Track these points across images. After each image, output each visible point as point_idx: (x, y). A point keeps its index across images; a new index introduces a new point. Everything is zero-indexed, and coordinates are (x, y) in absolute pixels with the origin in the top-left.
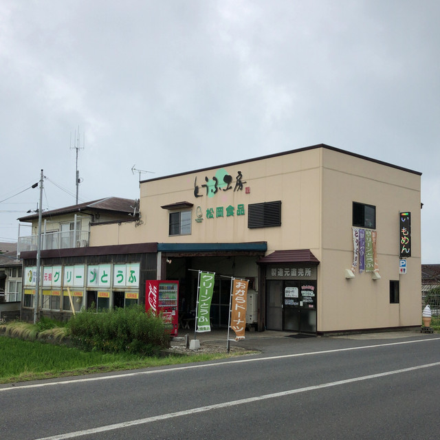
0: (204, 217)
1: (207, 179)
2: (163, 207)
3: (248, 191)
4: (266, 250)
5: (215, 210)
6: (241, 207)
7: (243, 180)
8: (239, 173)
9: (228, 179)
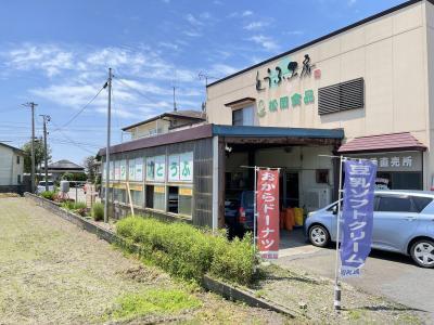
0: (267, 110)
1: (269, 71)
2: (226, 105)
3: (318, 75)
4: (343, 138)
5: (278, 101)
6: (309, 94)
7: (311, 63)
8: (307, 57)
9: (293, 66)
